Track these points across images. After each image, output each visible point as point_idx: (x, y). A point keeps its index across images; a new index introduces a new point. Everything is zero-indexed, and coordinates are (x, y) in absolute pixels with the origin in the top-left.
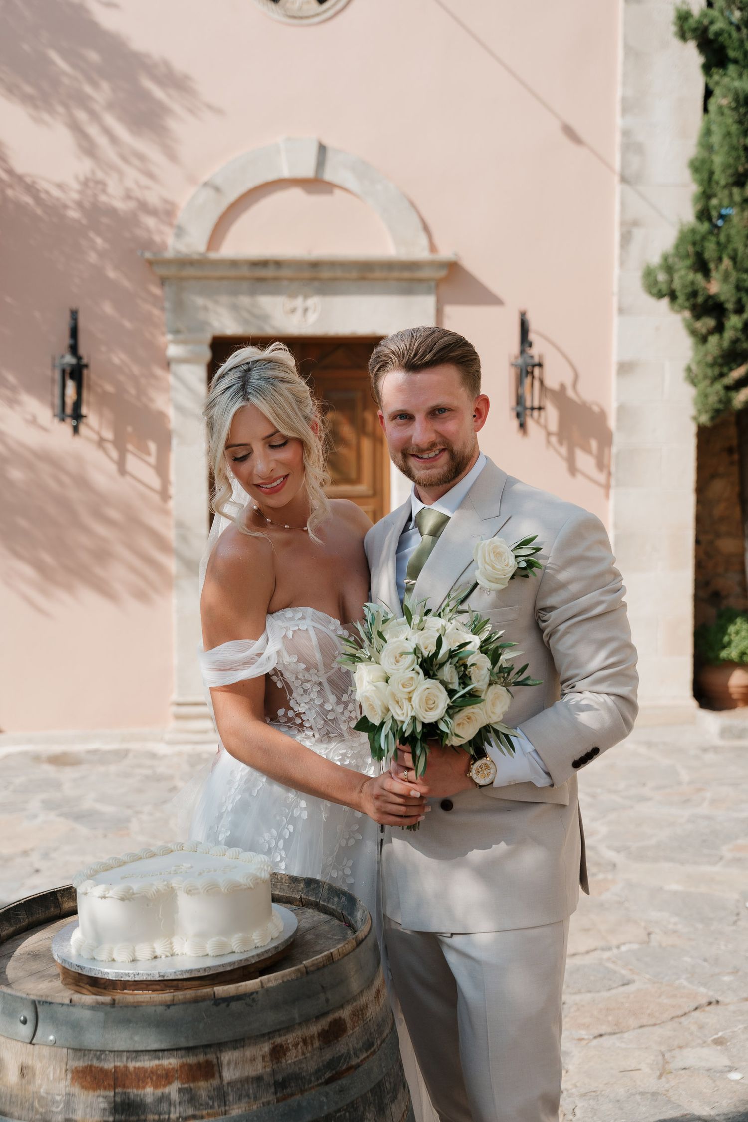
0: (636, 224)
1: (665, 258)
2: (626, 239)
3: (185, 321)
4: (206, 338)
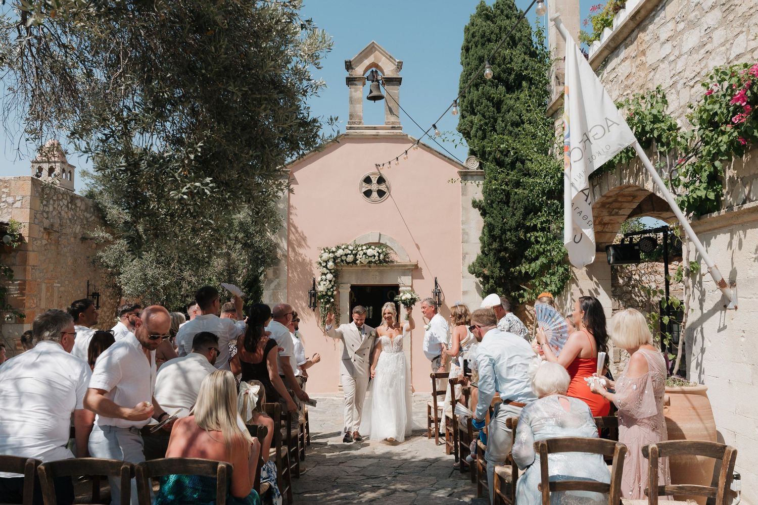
0: (467, 254)
1: (473, 264)
2: (464, 258)
3: (344, 281)
4: (349, 285)
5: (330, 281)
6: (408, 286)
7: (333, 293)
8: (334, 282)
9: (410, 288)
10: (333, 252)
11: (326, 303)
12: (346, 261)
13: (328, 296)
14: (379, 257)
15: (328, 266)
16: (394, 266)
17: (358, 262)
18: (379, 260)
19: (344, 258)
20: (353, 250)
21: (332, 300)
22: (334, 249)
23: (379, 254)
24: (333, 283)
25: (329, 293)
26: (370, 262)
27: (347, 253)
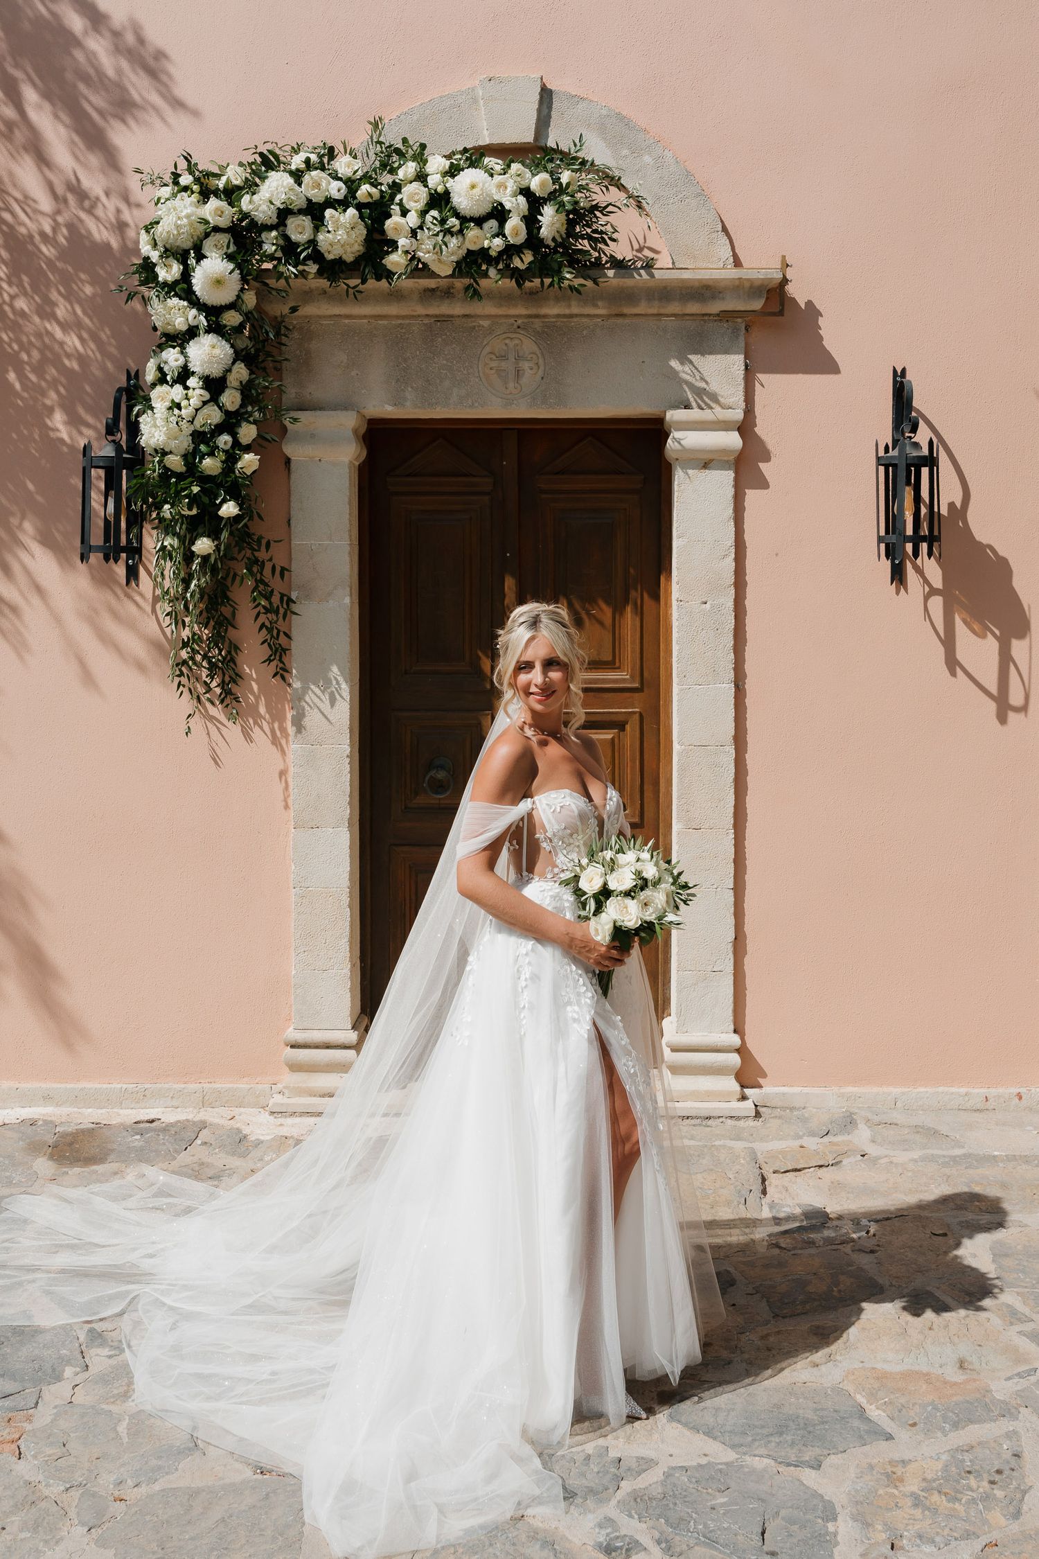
3: (315, 391)
4: (348, 422)
5: (214, 386)
6: (724, 426)
7: (231, 459)
8: (246, 390)
9: (733, 440)
10: (231, 194)
11: (195, 527)
12: (317, 256)
13: (204, 479)
14: (531, 221)
15: (199, 282)
16: (629, 296)
17: (395, 260)
18: (533, 240)
19: (299, 229)
20: (366, 178)
21: (229, 509)
22: (235, 175)
23: (535, 202)
24: (231, 399)
25: (210, 465)
26: (473, 262)
27: (318, 197)
